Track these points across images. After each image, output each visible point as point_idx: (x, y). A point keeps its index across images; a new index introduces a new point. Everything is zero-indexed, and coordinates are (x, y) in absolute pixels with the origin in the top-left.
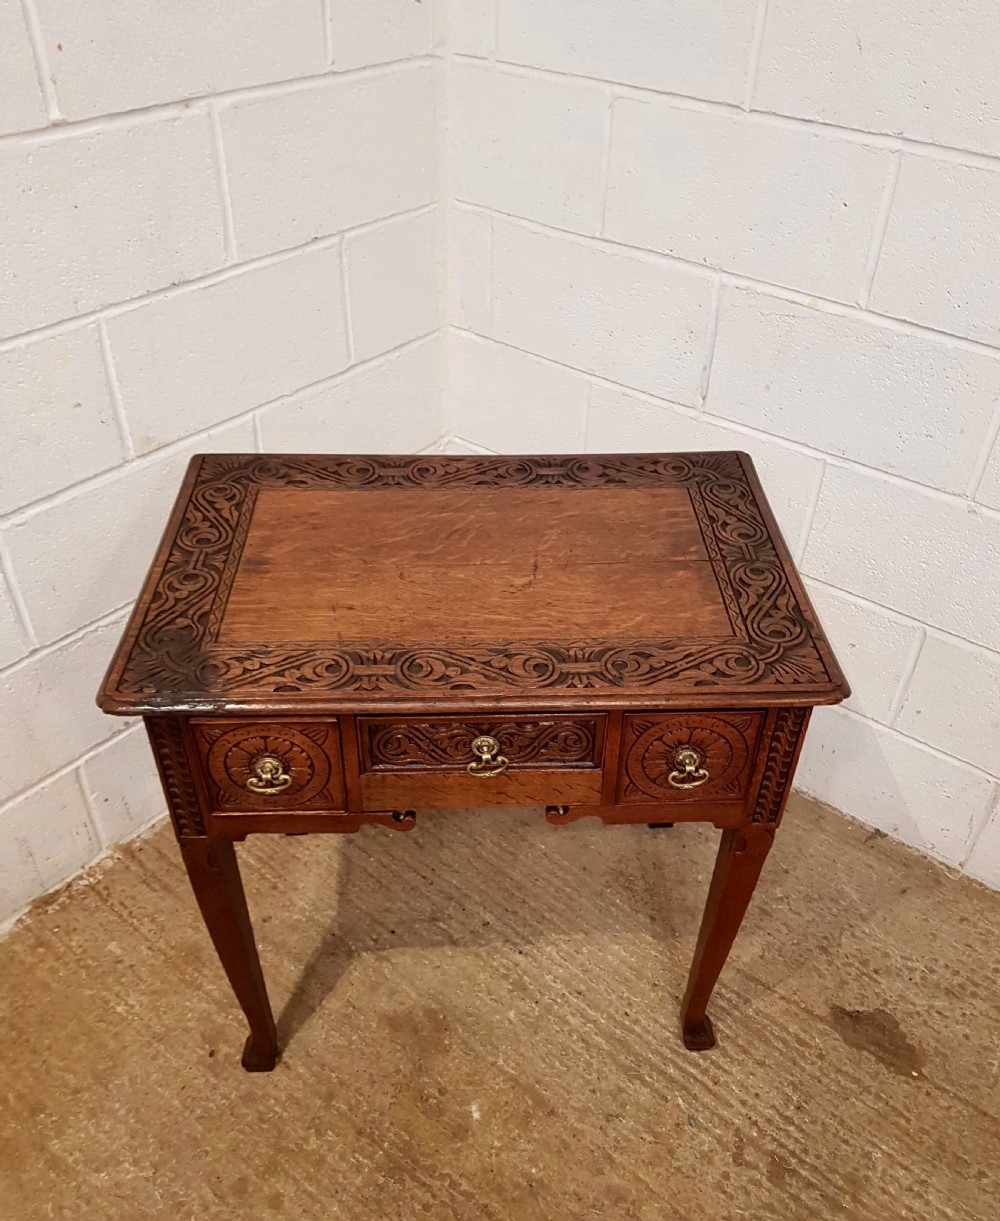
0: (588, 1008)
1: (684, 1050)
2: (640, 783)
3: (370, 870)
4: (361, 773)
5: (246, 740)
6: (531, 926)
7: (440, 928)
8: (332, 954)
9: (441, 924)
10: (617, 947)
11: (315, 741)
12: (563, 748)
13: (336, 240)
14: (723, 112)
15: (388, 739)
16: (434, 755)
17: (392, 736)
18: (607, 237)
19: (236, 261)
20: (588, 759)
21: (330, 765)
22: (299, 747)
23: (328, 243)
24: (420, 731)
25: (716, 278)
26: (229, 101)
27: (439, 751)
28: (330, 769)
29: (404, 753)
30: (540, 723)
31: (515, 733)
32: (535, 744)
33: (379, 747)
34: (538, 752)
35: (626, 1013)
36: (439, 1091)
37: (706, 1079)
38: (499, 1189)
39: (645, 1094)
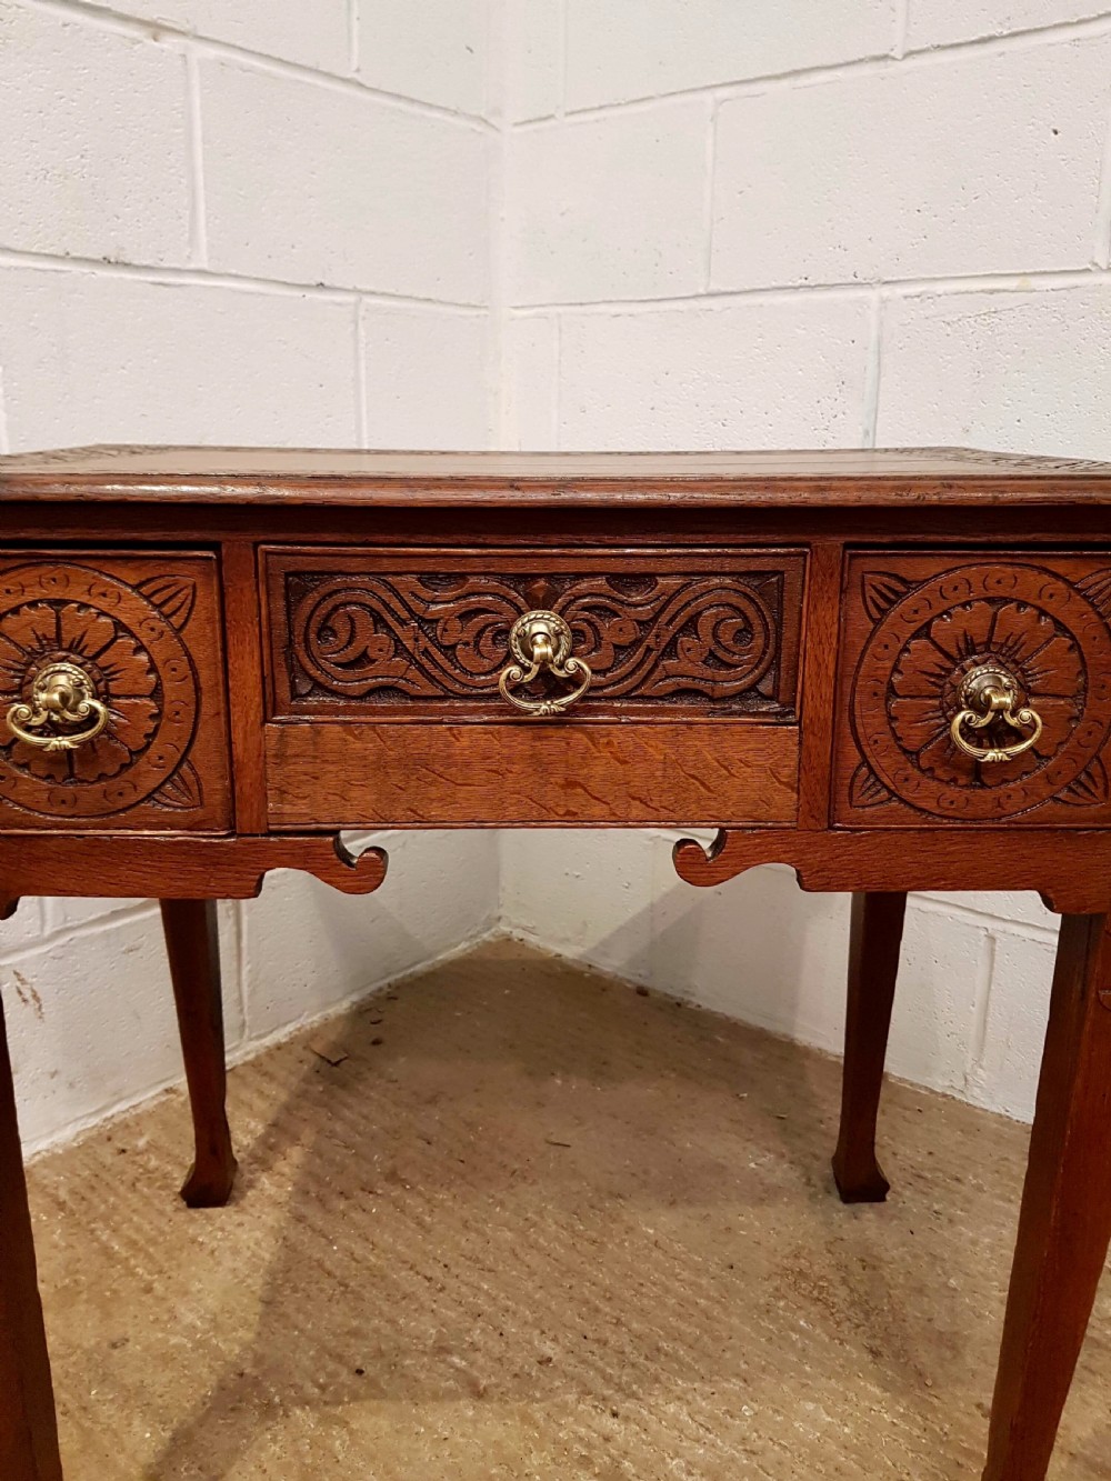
2: (885, 762)
3: (328, 1265)
4: (265, 720)
5: (16, 611)
6: (633, 1365)
7: (452, 1366)
8: (233, 1410)
9: (456, 1360)
10: (810, 1406)
11: (167, 616)
12: (711, 653)
13: (351, 298)
14: (867, 70)
15: (328, 617)
16: (428, 665)
17: (336, 608)
18: (714, 287)
19: (205, 266)
20: (766, 687)
21: (198, 689)
22: (133, 636)
23: (339, 298)
24: (397, 595)
25: (873, 295)
26: (212, 52)
27: (439, 656)
28: (198, 703)
29: (363, 660)
30: (660, 580)
31: (605, 608)
32: (650, 641)
33: (306, 640)
34: (656, 665)
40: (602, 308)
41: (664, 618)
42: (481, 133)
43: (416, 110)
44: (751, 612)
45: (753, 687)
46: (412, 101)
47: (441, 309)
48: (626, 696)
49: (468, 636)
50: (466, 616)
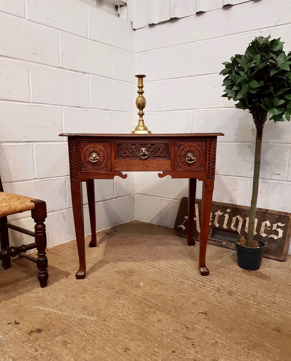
0: (173, 270)
1: (201, 276)
2: (180, 164)
4: (115, 159)
5: (90, 148)
6: (156, 259)
7: (131, 259)
8: (102, 263)
10: (180, 262)
11: (105, 149)
12: (161, 152)
13: (111, 111)
14: (189, 78)
15: (122, 149)
16: (132, 154)
17: (122, 148)
18: (168, 110)
19: (91, 107)
20: (167, 156)
21: (108, 156)
22: (102, 150)
23: (109, 111)
24: (129, 146)
25: (191, 111)
26: (92, 76)
27: (133, 153)
28: (108, 158)
29: (125, 153)
30: (156, 145)
31: (150, 147)
32: (155, 151)
33: (119, 151)
34: (155, 154)
35: (184, 271)
36: (131, 281)
37: (207, 280)
38: (149, 296)
39: (190, 282)
40: (151, 112)
41: (156, 148)
42: (131, 85)
43: (121, 82)
44: (165, 148)
45: (166, 156)
46: (120, 80)
47: (125, 112)
48: (152, 157)
49: (136, 150)
50: (136, 148)
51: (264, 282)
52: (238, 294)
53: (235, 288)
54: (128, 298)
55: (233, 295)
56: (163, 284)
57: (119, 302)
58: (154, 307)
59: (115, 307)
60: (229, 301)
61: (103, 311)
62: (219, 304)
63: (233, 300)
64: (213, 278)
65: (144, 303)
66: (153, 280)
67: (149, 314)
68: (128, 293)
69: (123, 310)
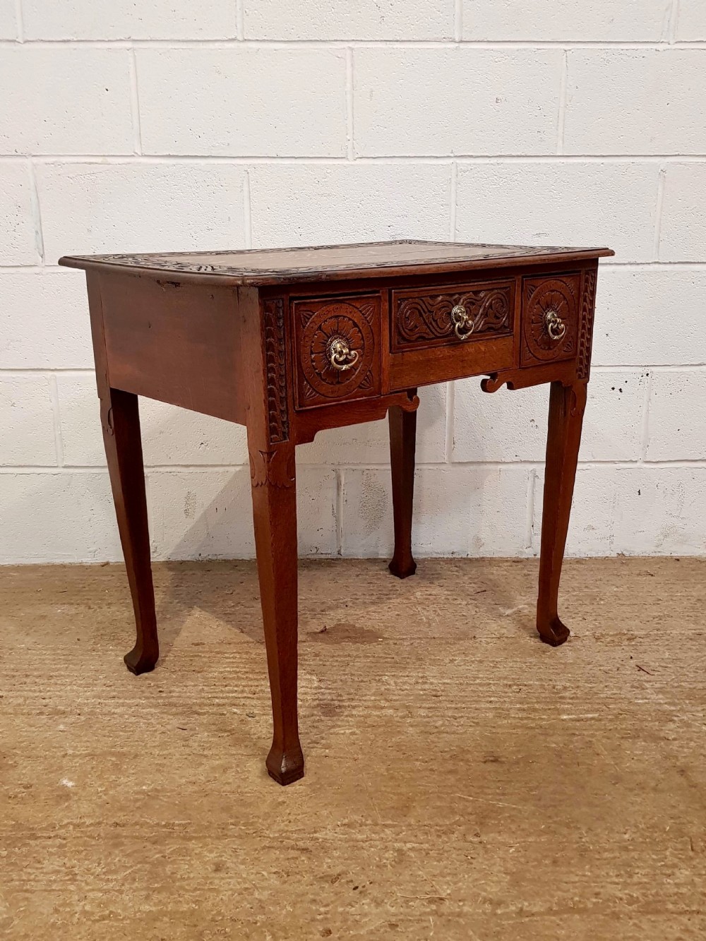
0: (126, 701)
25: (28, 162)
35: (160, 692)
36: (25, 788)
37: (245, 695)
38: (122, 809)
39: (205, 719)
51: (377, 648)
52: (347, 704)
53: (328, 691)
54: (61, 846)
55: (338, 710)
56: (134, 758)
57: (45, 870)
58: (169, 835)
59: (45, 890)
60: (342, 732)
61: (16, 922)
62: (327, 751)
63: (347, 724)
64: (256, 684)
65: (126, 837)
66: (92, 756)
67: (173, 862)
68: (45, 829)
69: (80, 889)
